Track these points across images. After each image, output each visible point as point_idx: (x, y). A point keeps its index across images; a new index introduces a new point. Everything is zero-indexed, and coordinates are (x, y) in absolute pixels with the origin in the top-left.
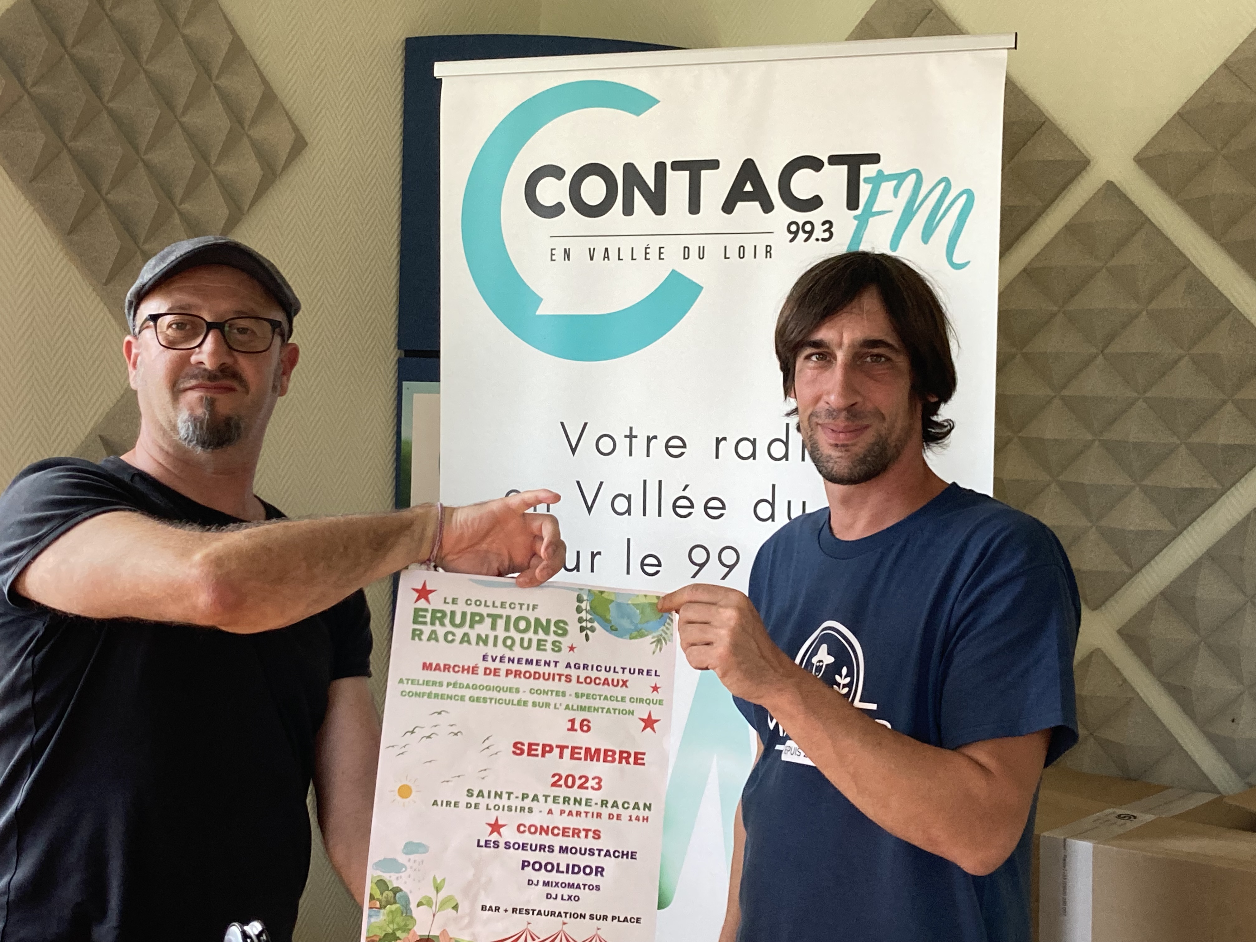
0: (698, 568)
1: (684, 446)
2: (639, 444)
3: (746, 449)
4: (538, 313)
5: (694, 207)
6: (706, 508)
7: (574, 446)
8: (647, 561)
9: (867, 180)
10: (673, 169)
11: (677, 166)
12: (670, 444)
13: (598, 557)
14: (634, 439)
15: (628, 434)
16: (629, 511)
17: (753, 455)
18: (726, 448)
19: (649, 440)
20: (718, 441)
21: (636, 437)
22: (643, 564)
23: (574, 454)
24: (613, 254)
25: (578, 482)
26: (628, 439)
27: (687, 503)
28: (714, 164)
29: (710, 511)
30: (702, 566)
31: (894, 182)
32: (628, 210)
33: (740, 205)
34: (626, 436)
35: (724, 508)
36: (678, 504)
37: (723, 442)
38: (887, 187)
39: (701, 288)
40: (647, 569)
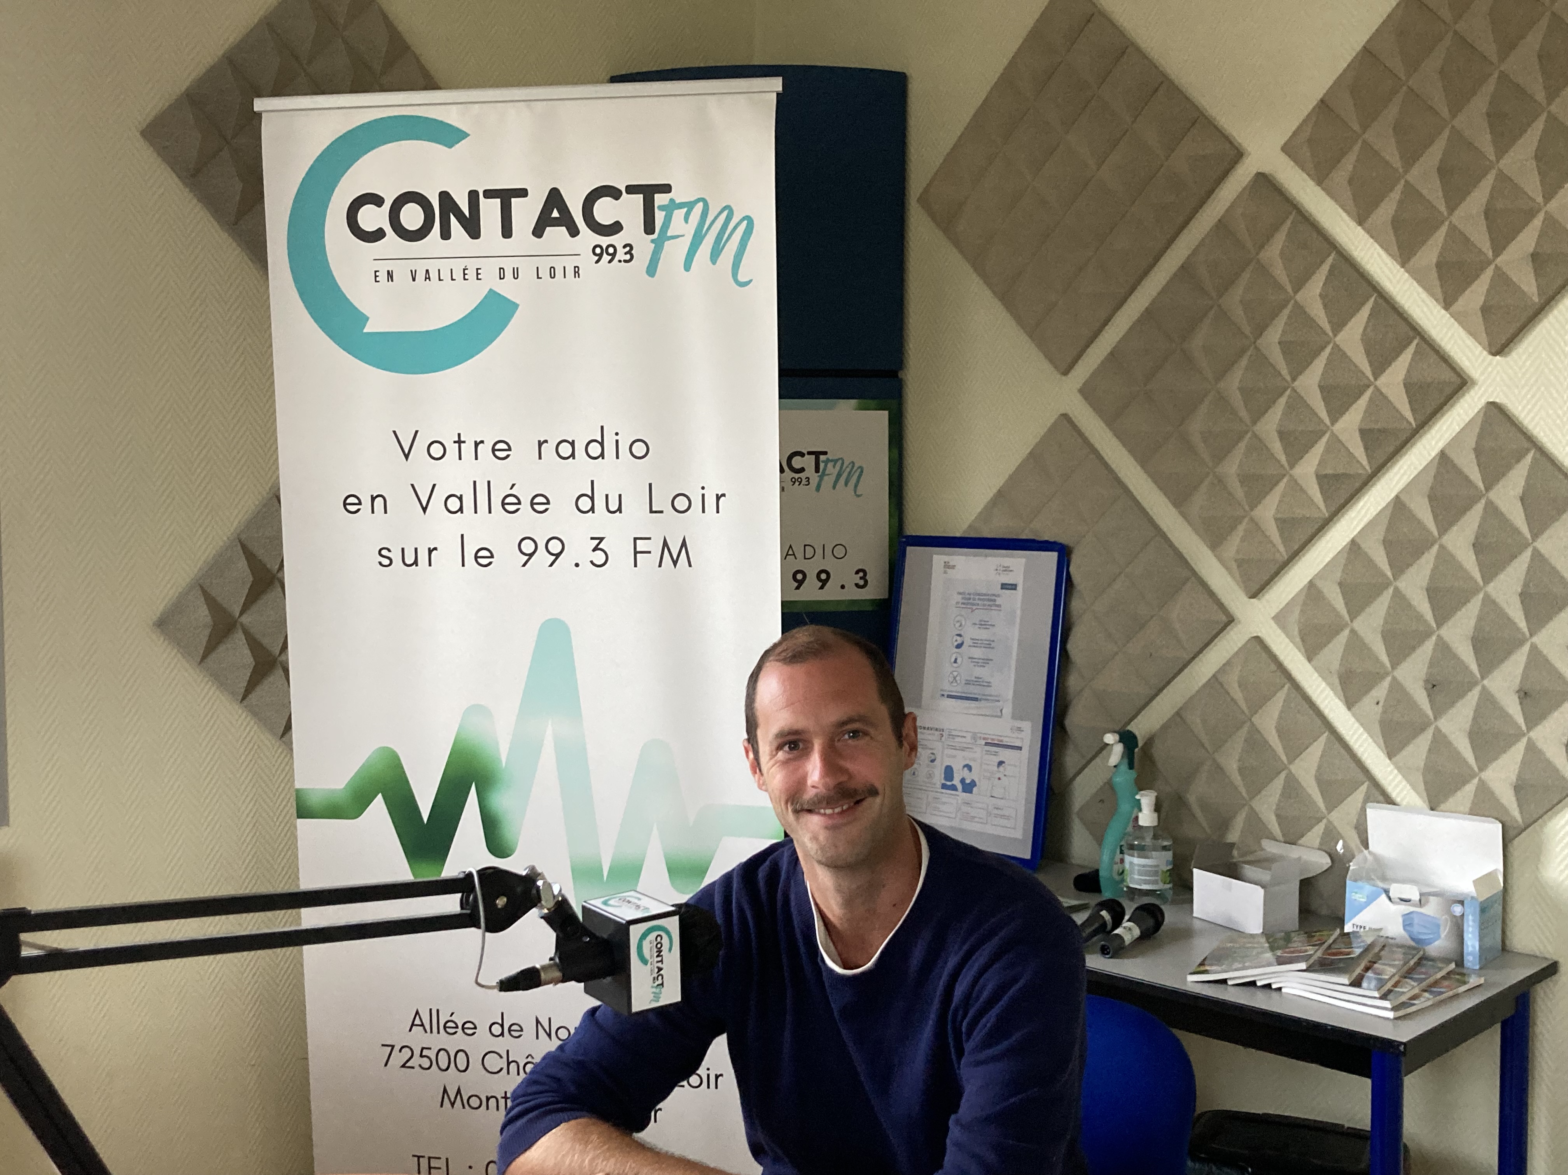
0: (527, 557)
1: (510, 449)
3: (565, 450)
4: (365, 331)
5: (507, 232)
6: (532, 504)
7: (406, 452)
8: (481, 554)
9: (661, 208)
10: (485, 196)
11: (489, 194)
12: (497, 447)
13: (434, 552)
14: (462, 445)
15: (457, 439)
16: (461, 510)
17: (573, 455)
18: (548, 450)
19: (477, 444)
20: (540, 444)
21: (464, 442)
22: (476, 557)
23: (407, 459)
24: (434, 275)
25: (412, 485)
26: (457, 445)
27: (515, 501)
28: (522, 193)
29: (536, 507)
30: (531, 555)
31: (686, 209)
32: (446, 234)
33: (548, 228)
34: (455, 442)
35: (548, 503)
36: (507, 501)
37: (545, 444)
38: (679, 214)
39: (516, 306)
40: (480, 560)
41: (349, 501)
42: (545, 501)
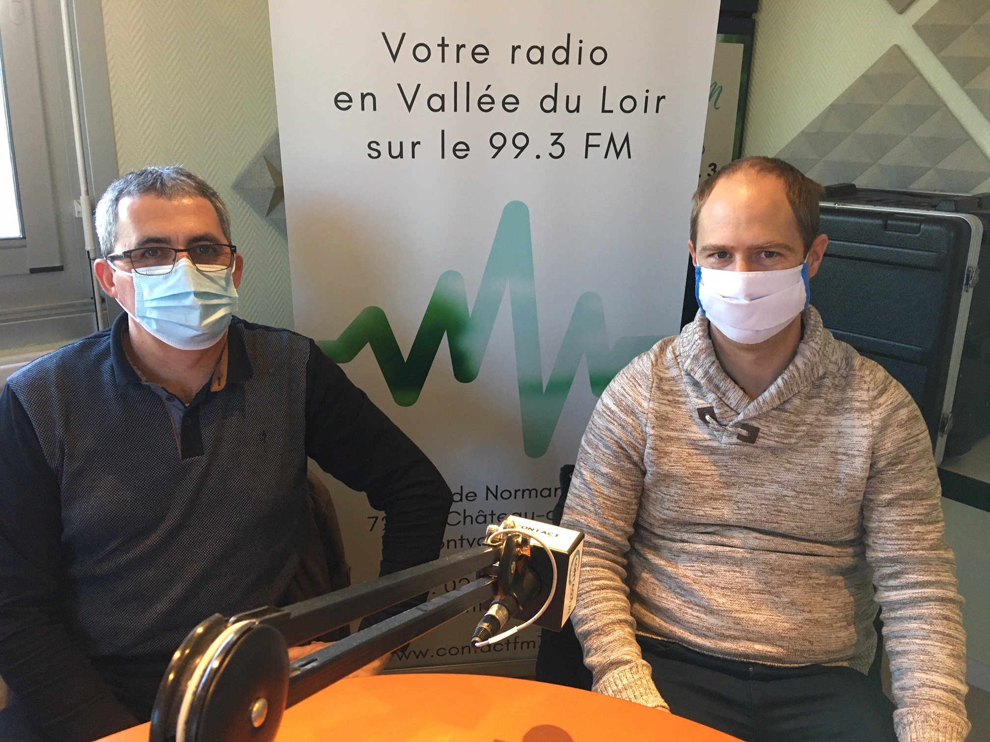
0: (496, 150)
1: (487, 53)
2: (451, 52)
3: (535, 55)
6: (504, 103)
7: (394, 54)
8: (458, 147)
12: (475, 52)
13: (418, 145)
14: (445, 48)
15: (441, 43)
16: (442, 108)
17: (541, 61)
18: (521, 54)
19: (459, 48)
20: (514, 49)
21: (447, 45)
22: (455, 150)
23: (394, 61)
25: (399, 85)
26: (441, 48)
27: (489, 100)
29: (507, 106)
30: (500, 149)
34: (439, 45)
35: (517, 103)
36: (483, 100)
37: (518, 49)
40: (458, 153)
41: (341, 98)
42: (514, 100)
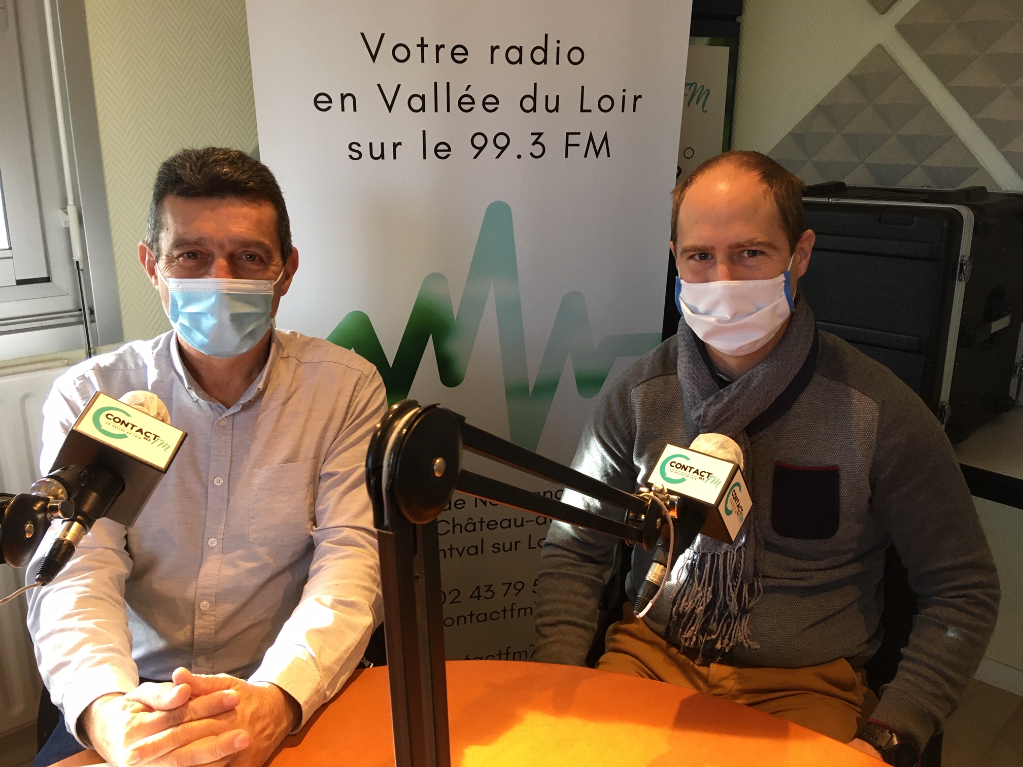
0: (478, 150)
1: (466, 54)
2: (430, 52)
3: (514, 55)
6: (484, 103)
7: (374, 54)
8: (440, 148)
12: (456, 51)
13: (399, 146)
14: (425, 48)
15: (420, 43)
16: (423, 109)
17: (520, 61)
18: (499, 54)
19: (438, 48)
20: (493, 49)
21: (427, 46)
22: (436, 151)
23: (374, 61)
25: (379, 86)
26: (420, 48)
27: (469, 100)
29: (487, 106)
30: (481, 149)
34: (418, 46)
35: (497, 103)
36: (463, 101)
37: (497, 50)
40: (440, 154)
41: (321, 98)
42: (494, 101)
